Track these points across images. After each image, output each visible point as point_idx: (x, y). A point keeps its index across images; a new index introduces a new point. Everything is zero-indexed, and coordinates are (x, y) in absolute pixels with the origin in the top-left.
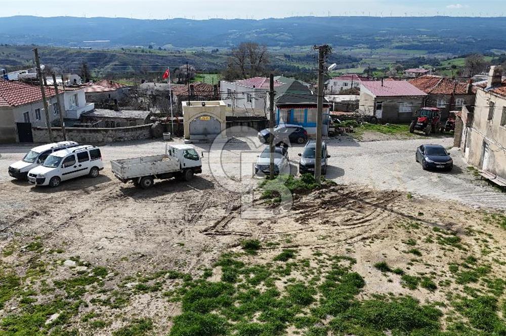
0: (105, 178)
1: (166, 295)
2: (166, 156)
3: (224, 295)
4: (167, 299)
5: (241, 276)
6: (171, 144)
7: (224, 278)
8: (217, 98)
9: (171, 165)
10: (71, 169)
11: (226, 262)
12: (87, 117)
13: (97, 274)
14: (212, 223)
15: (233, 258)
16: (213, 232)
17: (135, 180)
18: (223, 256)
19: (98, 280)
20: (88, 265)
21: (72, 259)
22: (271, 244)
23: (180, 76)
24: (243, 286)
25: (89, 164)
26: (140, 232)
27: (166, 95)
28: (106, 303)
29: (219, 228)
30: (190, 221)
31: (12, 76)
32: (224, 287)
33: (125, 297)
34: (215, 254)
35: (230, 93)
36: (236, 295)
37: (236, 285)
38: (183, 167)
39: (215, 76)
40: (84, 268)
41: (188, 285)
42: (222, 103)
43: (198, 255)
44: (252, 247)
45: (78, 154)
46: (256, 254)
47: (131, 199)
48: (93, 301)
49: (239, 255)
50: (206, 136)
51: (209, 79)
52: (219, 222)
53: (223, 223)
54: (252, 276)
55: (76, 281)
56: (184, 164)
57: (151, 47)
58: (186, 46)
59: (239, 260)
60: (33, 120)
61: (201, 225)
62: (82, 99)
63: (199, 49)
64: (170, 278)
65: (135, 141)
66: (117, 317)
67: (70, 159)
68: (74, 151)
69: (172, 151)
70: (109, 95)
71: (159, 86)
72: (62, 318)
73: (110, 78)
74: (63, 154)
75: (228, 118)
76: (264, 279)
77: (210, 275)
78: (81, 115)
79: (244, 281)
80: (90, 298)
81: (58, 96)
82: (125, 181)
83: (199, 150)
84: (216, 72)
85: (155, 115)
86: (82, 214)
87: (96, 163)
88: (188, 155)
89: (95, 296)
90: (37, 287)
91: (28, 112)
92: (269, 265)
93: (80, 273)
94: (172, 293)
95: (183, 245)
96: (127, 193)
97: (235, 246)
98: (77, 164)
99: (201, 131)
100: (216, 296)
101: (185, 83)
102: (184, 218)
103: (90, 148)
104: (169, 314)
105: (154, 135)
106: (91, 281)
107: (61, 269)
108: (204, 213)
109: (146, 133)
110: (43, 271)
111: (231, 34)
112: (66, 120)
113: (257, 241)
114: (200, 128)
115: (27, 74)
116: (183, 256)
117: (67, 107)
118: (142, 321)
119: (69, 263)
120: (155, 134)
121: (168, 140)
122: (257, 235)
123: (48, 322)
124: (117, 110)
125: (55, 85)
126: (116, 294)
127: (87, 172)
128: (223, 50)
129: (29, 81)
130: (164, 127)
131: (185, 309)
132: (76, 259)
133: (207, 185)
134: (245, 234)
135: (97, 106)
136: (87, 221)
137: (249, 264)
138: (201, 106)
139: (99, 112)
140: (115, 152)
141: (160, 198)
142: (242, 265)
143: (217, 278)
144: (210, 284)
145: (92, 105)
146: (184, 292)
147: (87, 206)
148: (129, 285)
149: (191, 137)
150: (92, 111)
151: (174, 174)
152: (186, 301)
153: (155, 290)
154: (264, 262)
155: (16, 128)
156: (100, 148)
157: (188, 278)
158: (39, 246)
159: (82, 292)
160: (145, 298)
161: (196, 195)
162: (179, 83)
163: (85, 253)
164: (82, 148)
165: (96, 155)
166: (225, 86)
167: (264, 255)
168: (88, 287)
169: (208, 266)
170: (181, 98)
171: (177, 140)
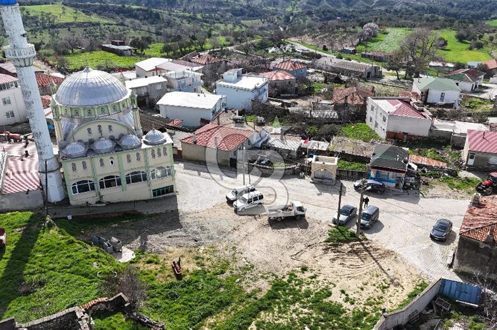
1: (269, 281)
3: (285, 287)
4: (268, 283)
5: (293, 281)
7: (288, 281)
11: (291, 274)
13: (251, 267)
15: (295, 273)
18: (292, 271)
19: (251, 270)
22: (312, 270)
24: (292, 285)
28: (252, 279)
32: (286, 284)
33: (257, 279)
34: (290, 270)
36: (289, 288)
37: (290, 284)
40: (248, 263)
41: (276, 280)
44: (304, 270)
46: (304, 273)
47: (270, 228)
48: (248, 278)
49: (297, 272)
54: (297, 282)
55: (245, 268)
59: (297, 274)
61: (292, 252)
64: (272, 275)
66: (254, 285)
72: (240, 281)
77: (284, 278)
79: (293, 283)
90: (234, 267)
92: (305, 279)
93: (247, 265)
95: (281, 261)
97: (299, 267)
100: (282, 286)
102: (286, 247)
104: (268, 288)
106: (249, 269)
107: (241, 262)
108: (295, 245)
118: (260, 288)
119: (244, 260)
120: (296, 173)
123: (236, 281)
126: (255, 277)
131: (272, 288)
132: (246, 259)
133: (305, 226)
137: (299, 277)
142: (296, 276)
143: (286, 279)
144: (283, 281)
146: (274, 282)
148: (259, 275)
149: (314, 179)
152: (273, 285)
153: (266, 278)
157: (277, 277)
159: (245, 273)
160: (263, 281)
161: (297, 232)
167: (306, 274)
168: (248, 272)
169: (285, 274)
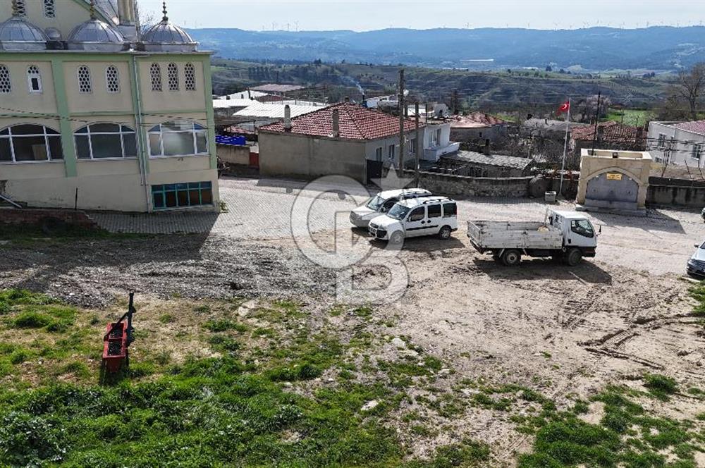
0: (456, 243)
1: (514, 419)
2: (544, 225)
3: (602, 446)
4: (514, 425)
5: (635, 428)
6: (553, 209)
7: (606, 422)
8: (639, 147)
9: (551, 238)
10: (418, 224)
11: (613, 399)
12: (448, 161)
13: (428, 365)
14: (599, 335)
15: (625, 396)
16: (599, 348)
17: (496, 251)
18: (611, 388)
19: (429, 374)
20: (419, 351)
21: (402, 337)
22: (698, 391)
23: (585, 111)
24: (637, 444)
25: (440, 221)
26: (492, 323)
27: (559, 138)
28: (434, 406)
29: (610, 344)
30: (565, 325)
31: (372, 102)
32: (604, 436)
33: (458, 406)
34: (598, 382)
35: (662, 140)
36: (622, 452)
37: (625, 438)
38: (567, 243)
39: (641, 114)
40: (414, 354)
41: (548, 415)
42: (646, 155)
43: (570, 377)
44: (662, 388)
45: (429, 207)
46: (667, 400)
47: (486, 277)
48: (419, 399)
49: (636, 394)
50: (611, 203)
51: (632, 118)
52: (610, 336)
53: (617, 339)
54: (654, 432)
55: (402, 366)
56: (570, 241)
57: (549, 69)
58: (601, 67)
59: (636, 401)
60: (385, 158)
61: (582, 334)
62: (445, 136)
63: (623, 72)
64: (524, 398)
65: (505, 198)
66: (446, 429)
67: (419, 211)
68: (425, 203)
69: (554, 220)
70: (481, 133)
71: (552, 124)
72: (380, 407)
73: (486, 109)
74: (412, 204)
75: (652, 180)
76: (674, 443)
77: (585, 411)
78: (441, 157)
79: (639, 436)
80: (416, 393)
81: (418, 130)
82: (482, 250)
83: (596, 222)
84: (645, 107)
85: (539, 165)
86: (422, 284)
87: (449, 221)
88: (577, 228)
89: (422, 393)
90: (359, 361)
91: (381, 148)
92: (688, 424)
93: (409, 358)
94: (522, 420)
95: (549, 356)
96: (482, 267)
97: (631, 378)
98: (426, 219)
99: (605, 195)
100: (589, 444)
101: (593, 121)
102: (556, 318)
103: (444, 200)
104: (515, 447)
105: (532, 194)
106: (420, 372)
107: (388, 347)
108: (589, 317)
109: (521, 188)
110: (368, 345)
111: (682, 49)
112: (422, 162)
113: (673, 382)
114: (603, 190)
115: (388, 101)
116: (547, 372)
117: (426, 145)
118: (476, 445)
119: (398, 342)
120: (534, 191)
121: (551, 203)
122: (674, 370)
123: (364, 408)
124: (487, 154)
125: (417, 116)
126: (448, 398)
127: (436, 230)
128: (664, 74)
129: (387, 110)
130: (549, 184)
131: (540, 447)
132: (407, 339)
133: (601, 277)
134: (653, 365)
135: (462, 147)
136: (427, 294)
137: (653, 412)
138: (612, 157)
139: (465, 154)
140: (476, 210)
141: (525, 283)
142: (640, 410)
143: (595, 416)
144: (583, 424)
145: (456, 144)
146: (542, 423)
147: (430, 275)
148: (466, 391)
149: (587, 202)
150: (455, 153)
151: (552, 252)
152: (541, 437)
153: (500, 408)
154: (679, 417)
155: (365, 166)
156: (458, 203)
157: (550, 406)
158: (368, 312)
159: (408, 383)
160: (486, 415)
161: (580, 289)
162: (582, 121)
163: (418, 334)
164: (435, 200)
165: (451, 210)
166: (657, 129)
167: (681, 405)
168: (415, 379)
169: (583, 397)
170: (581, 143)
171: (563, 203)
